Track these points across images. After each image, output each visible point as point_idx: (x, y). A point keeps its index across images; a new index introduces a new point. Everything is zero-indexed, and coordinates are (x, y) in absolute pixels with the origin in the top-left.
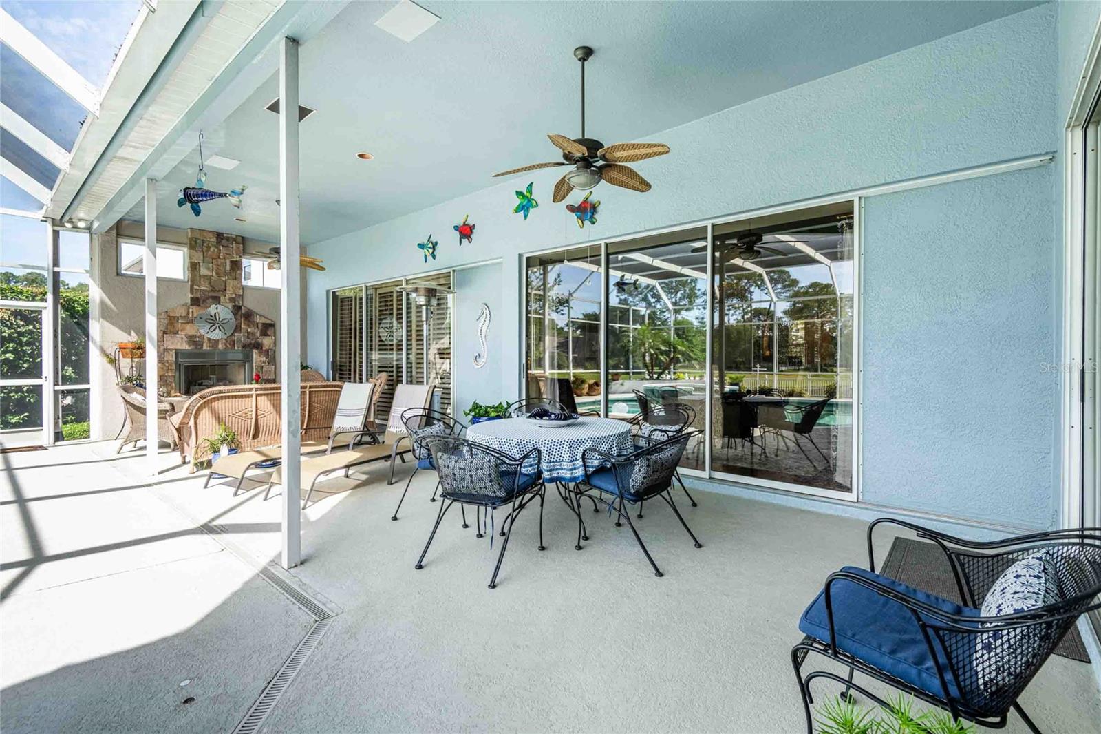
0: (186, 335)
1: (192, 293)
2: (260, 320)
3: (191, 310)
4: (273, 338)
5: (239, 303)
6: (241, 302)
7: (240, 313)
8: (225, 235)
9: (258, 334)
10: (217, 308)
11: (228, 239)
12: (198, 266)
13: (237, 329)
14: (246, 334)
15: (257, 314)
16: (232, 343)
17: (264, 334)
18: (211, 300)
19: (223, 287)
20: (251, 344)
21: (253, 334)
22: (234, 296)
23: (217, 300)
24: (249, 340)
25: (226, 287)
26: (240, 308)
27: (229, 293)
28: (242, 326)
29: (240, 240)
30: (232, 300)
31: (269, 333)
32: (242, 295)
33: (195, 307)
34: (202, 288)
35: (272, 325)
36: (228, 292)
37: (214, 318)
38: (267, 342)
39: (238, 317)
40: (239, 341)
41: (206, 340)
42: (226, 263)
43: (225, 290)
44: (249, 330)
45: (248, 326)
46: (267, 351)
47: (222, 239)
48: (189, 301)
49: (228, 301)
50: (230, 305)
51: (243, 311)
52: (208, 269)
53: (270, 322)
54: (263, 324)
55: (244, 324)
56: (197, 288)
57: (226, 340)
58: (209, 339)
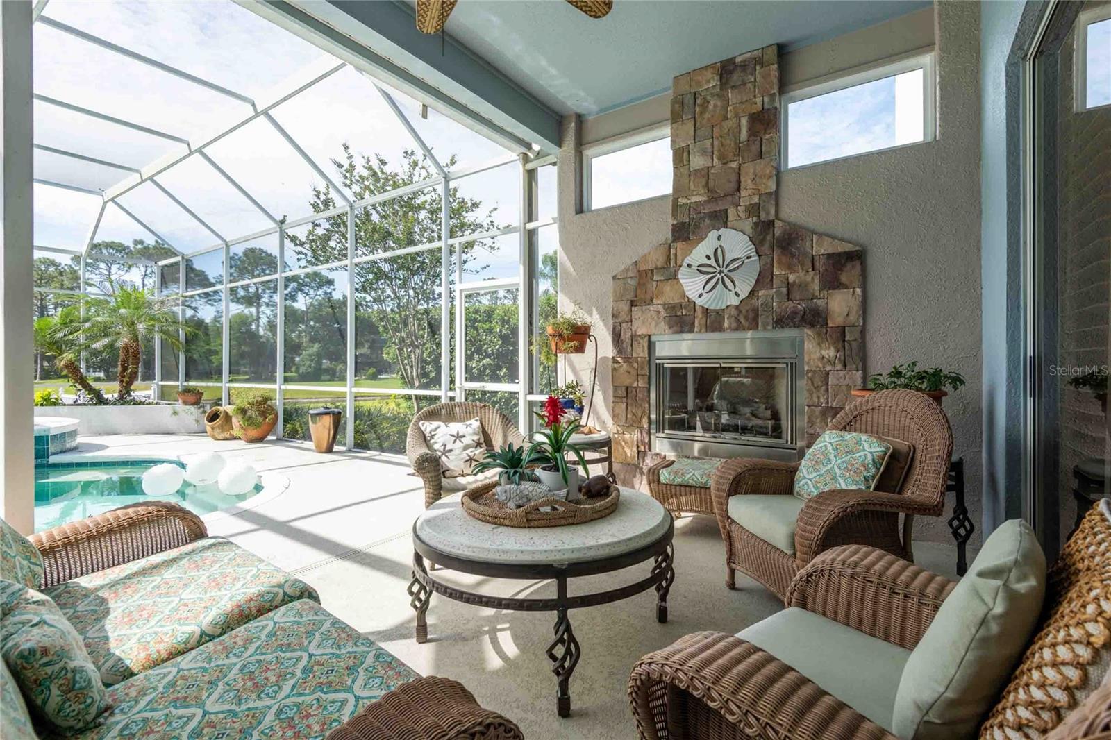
0: (664, 305)
1: (674, 216)
2: (822, 248)
3: (673, 251)
4: (858, 291)
5: (768, 214)
6: (773, 212)
7: (769, 238)
8: (738, 60)
9: (816, 286)
10: (719, 238)
11: (744, 66)
12: (685, 154)
13: (764, 279)
14: (784, 290)
15: (814, 232)
16: (751, 315)
17: (831, 283)
18: (707, 222)
19: (733, 185)
20: (795, 313)
21: (803, 286)
22: (756, 199)
23: (720, 219)
24: (791, 304)
25: (739, 182)
26: (770, 224)
27: (748, 196)
28: (776, 271)
29: (772, 54)
30: (753, 210)
31: (844, 278)
32: (777, 192)
33: (679, 245)
34: (694, 199)
35: (857, 256)
36: (743, 193)
37: (712, 262)
38: (840, 305)
39: (766, 248)
40: (767, 306)
41: (699, 313)
42: (739, 126)
43: (738, 189)
44: (792, 278)
45: (790, 268)
46: (842, 331)
47: (731, 72)
48: (670, 235)
49: (743, 215)
50: (748, 224)
51: (778, 233)
52: (704, 152)
53: (848, 247)
54: (830, 256)
55: (780, 263)
56: (685, 201)
57: (737, 307)
58: (706, 311)
